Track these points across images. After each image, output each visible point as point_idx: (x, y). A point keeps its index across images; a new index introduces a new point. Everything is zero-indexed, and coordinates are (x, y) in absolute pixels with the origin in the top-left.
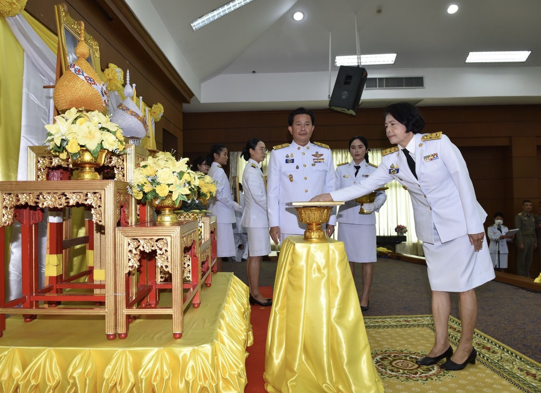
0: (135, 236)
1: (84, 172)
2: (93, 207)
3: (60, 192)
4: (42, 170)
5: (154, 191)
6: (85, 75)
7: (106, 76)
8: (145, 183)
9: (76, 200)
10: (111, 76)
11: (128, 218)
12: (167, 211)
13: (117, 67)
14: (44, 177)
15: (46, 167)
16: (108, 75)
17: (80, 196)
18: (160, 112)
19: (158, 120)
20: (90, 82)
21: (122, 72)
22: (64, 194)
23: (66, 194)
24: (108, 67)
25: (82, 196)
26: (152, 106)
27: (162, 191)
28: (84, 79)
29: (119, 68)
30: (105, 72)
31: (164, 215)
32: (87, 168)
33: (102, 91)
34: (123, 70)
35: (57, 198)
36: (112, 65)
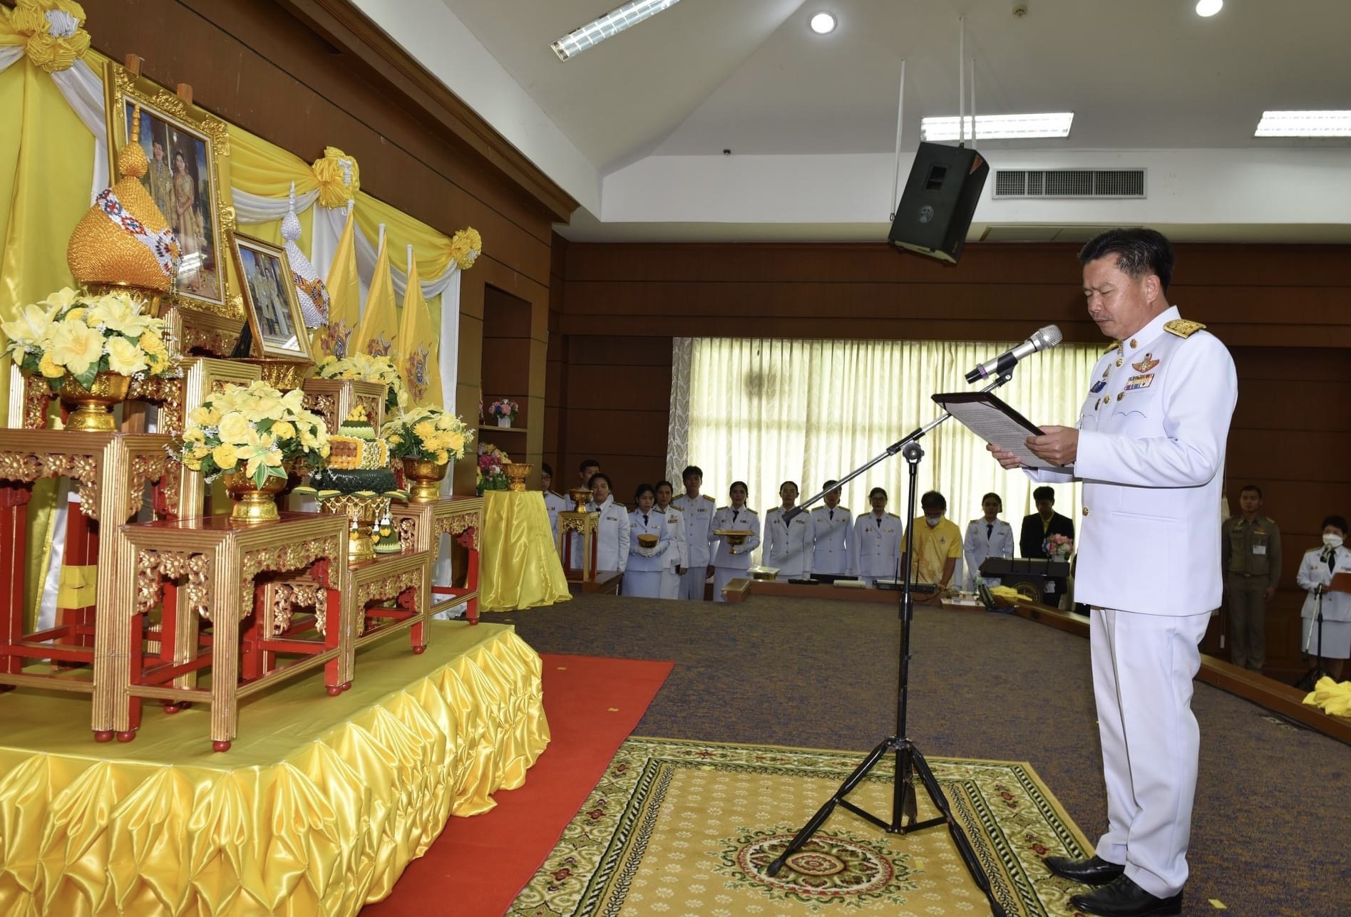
0: (151, 545)
1: (85, 413)
2: (82, 483)
3: (27, 452)
4: (36, 402)
5: (210, 456)
6: (124, 213)
7: (317, 174)
8: (197, 440)
9: (53, 468)
10: (326, 176)
11: (175, 505)
12: (255, 497)
13: (343, 154)
14: (38, 414)
15: (43, 395)
16: (321, 173)
17: (61, 461)
18: (471, 248)
19: (468, 266)
20: (131, 228)
21: (356, 165)
22: (32, 455)
23: (36, 455)
24: (322, 156)
25: (64, 461)
26: (455, 234)
27: (225, 458)
28: (121, 223)
29: (350, 157)
30: (314, 166)
31: (249, 504)
32: (92, 406)
33: (157, 247)
34: (358, 162)
35: (22, 463)
36: (332, 152)
